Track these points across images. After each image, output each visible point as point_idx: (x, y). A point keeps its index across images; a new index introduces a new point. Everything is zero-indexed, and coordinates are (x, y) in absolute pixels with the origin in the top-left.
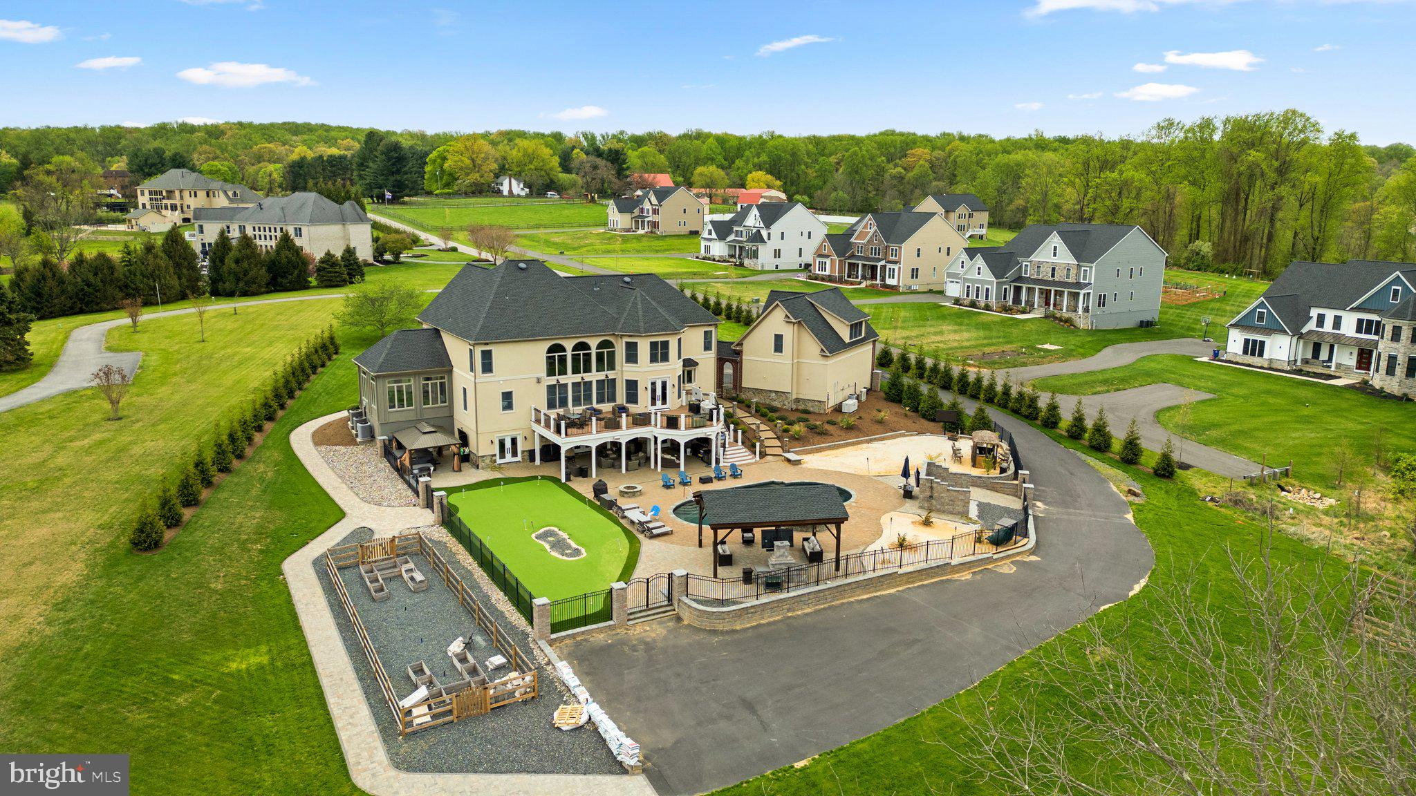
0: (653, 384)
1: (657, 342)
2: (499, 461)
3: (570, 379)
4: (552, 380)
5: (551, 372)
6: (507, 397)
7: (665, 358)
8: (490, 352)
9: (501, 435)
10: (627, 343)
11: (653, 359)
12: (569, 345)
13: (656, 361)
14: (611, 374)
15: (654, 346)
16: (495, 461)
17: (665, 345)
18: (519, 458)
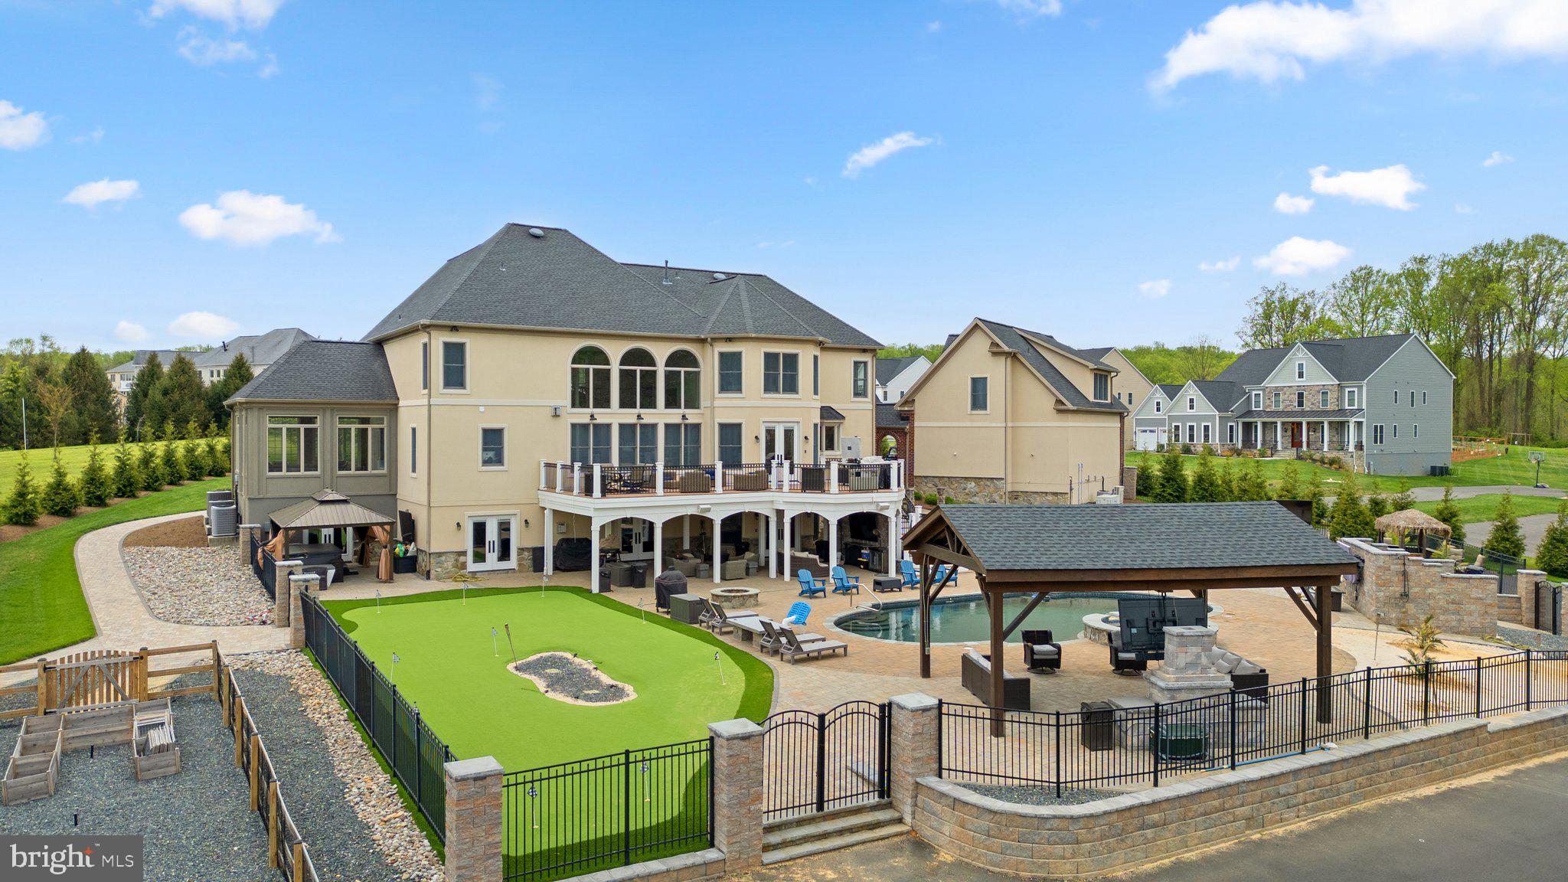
0: (770, 434)
1: (776, 355)
2: (472, 567)
3: (615, 416)
4: (582, 416)
5: (579, 399)
6: (493, 440)
7: (791, 386)
8: (461, 347)
9: (479, 514)
10: (722, 354)
11: (770, 385)
12: (615, 351)
13: (777, 391)
14: (693, 416)
15: (770, 359)
16: (464, 566)
17: (791, 361)
18: (513, 563)
